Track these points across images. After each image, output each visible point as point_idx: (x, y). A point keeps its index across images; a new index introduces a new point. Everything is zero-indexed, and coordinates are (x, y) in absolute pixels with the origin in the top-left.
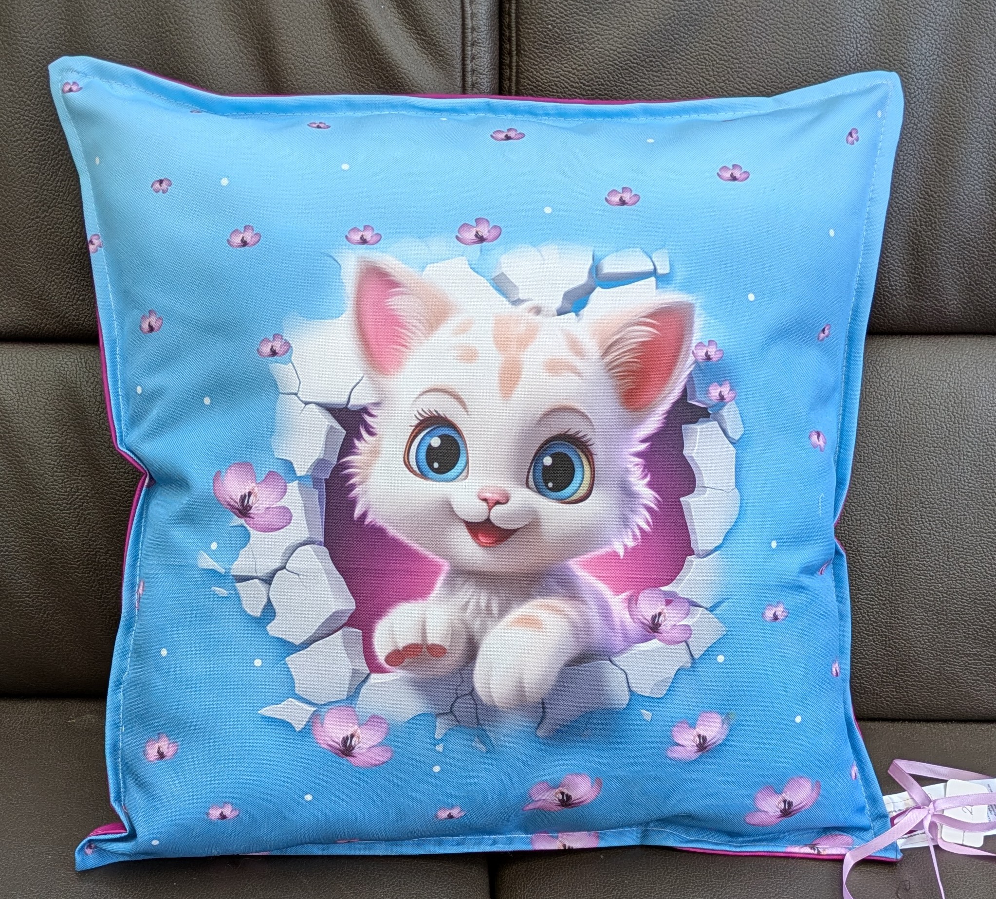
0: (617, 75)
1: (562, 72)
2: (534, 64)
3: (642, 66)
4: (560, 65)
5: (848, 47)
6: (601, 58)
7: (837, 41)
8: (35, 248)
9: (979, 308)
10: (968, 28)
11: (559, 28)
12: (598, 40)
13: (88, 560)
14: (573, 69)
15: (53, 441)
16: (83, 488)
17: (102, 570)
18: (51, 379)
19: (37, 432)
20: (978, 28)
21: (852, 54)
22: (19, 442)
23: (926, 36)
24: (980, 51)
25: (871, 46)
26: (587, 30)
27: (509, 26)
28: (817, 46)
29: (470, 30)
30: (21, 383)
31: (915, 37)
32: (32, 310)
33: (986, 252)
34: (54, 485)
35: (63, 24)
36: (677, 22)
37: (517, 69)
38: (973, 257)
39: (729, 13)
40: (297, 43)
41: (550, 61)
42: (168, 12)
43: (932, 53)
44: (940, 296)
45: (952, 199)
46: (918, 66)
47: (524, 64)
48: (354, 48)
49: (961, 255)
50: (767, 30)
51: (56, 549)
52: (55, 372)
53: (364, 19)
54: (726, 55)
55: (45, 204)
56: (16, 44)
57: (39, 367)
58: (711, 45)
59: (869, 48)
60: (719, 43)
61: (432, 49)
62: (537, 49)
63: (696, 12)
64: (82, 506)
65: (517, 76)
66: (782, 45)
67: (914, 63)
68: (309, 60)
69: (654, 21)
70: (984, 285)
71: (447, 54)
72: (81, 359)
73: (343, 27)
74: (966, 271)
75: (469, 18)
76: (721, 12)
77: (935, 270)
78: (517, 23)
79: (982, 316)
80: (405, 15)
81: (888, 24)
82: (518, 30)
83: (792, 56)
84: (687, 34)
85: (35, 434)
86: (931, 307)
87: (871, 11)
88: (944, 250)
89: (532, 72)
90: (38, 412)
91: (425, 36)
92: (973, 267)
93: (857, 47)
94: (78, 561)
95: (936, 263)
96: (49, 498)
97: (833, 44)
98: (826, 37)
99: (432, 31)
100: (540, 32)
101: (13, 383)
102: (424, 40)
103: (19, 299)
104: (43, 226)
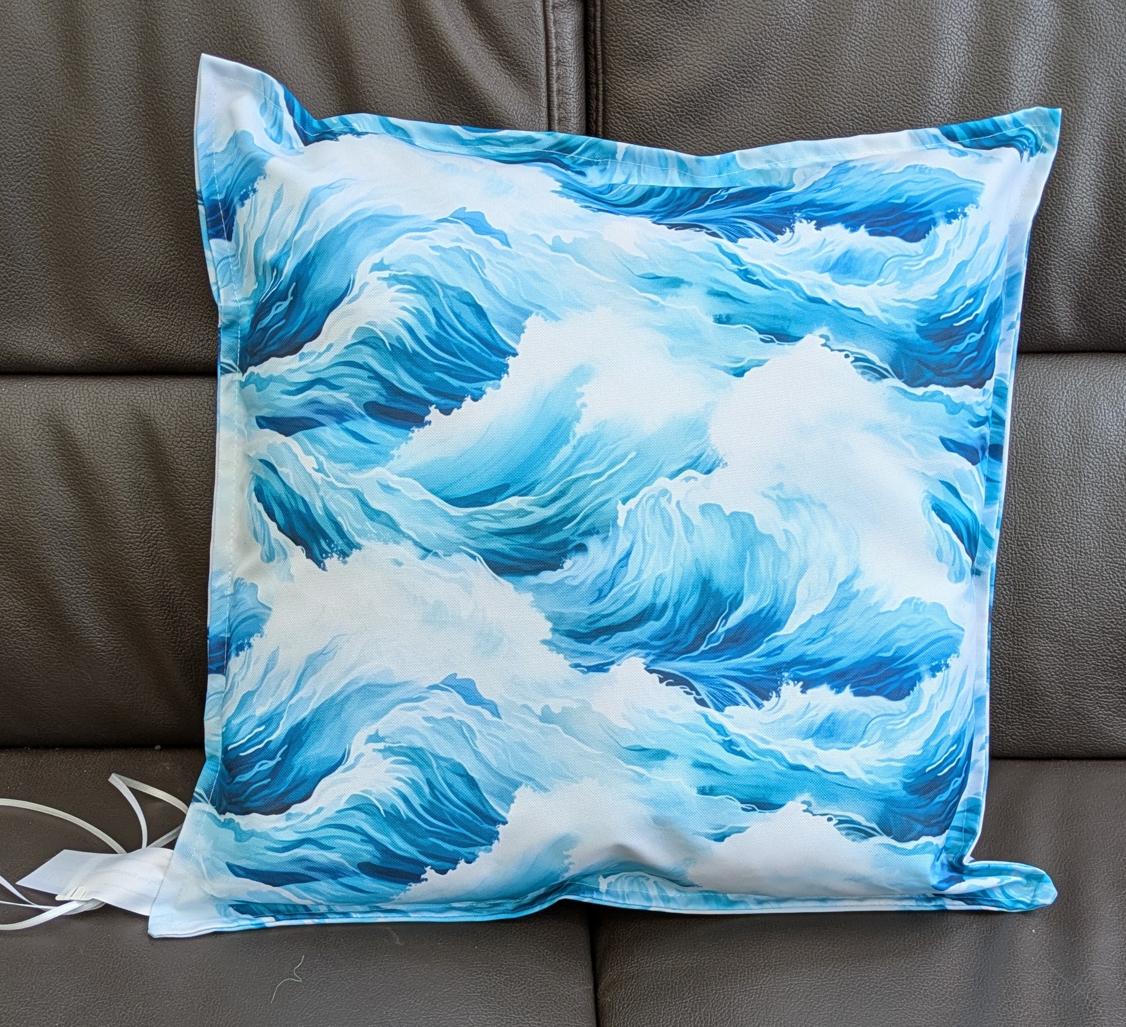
0: (707, 91)
1: (650, 89)
2: (621, 82)
3: (732, 82)
4: (647, 82)
5: (946, 59)
6: (691, 74)
7: (935, 53)
8: (106, 280)
9: (1092, 324)
10: (1069, 37)
11: (646, 45)
12: (687, 56)
13: (161, 602)
14: (661, 86)
15: (127, 477)
16: (157, 525)
17: (176, 612)
18: (124, 412)
19: (109, 468)
20: (1080, 38)
21: (950, 67)
22: (90, 479)
23: (1027, 47)
24: (1083, 61)
25: (969, 58)
26: (675, 47)
27: (595, 44)
28: (914, 59)
29: (554, 50)
30: (92, 417)
31: (1015, 48)
32: (103, 344)
33: (1097, 266)
34: (128, 523)
35: (136, 51)
36: (768, 36)
37: (604, 87)
38: (1084, 271)
39: (821, 27)
40: (376, 65)
41: (638, 78)
42: (242, 36)
43: (1033, 64)
44: (1051, 312)
45: (1059, 212)
46: (1019, 77)
47: (611, 82)
48: (434, 70)
49: (1071, 269)
50: (861, 44)
51: (128, 591)
52: (128, 405)
53: (444, 40)
54: (819, 69)
55: (117, 234)
56: (87, 71)
57: (111, 399)
58: (803, 60)
59: (967, 61)
60: (812, 57)
61: (515, 70)
62: (624, 66)
63: (787, 26)
64: (156, 544)
65: (604, 95)
66: (878, 58)
67: (1015, 74)
68: (389, 83)
69: (744, 35)
70: (1096, 301)
71: (532, 75)
72: (155, 392)
73: (423, 49)
74: (1077, 286)
75: (553, 37)
76: (813, 26)
77: (1045, 286)
78: (602, 41)
79: (1097, 333)
80: (486, 36)
81: (986, 36)
82: (603, 48)
83: (888, 69)
84: (778, 49)
85: (107, 470)
86: (1044, 325)
87: (968, 22)
88: (1054, 265)
89: (619, 90)
90: (110, 446)
91: (508, 57)
92: (1084, 282)
93: (955, 60)
94: (152, 603)
95: (1046, 278)
96: (121, 537)
97: (932, 57)
98: (922, 49)
99: (515, 52)
100: (626, 49)
101: (85, 417)
102: (506, 61)
103: (91, 332)
104: (115, 257)
